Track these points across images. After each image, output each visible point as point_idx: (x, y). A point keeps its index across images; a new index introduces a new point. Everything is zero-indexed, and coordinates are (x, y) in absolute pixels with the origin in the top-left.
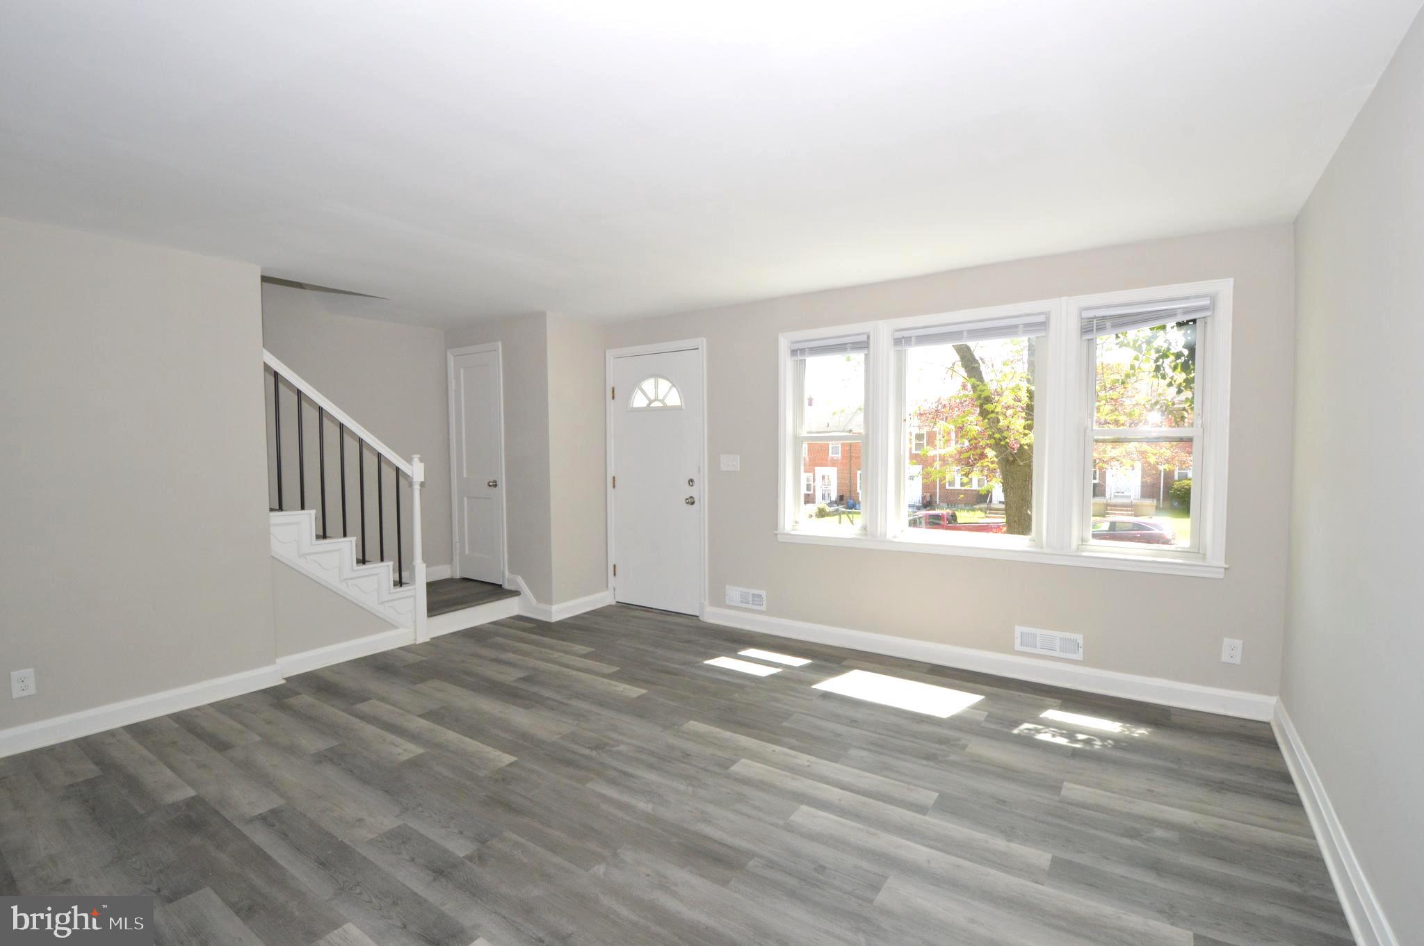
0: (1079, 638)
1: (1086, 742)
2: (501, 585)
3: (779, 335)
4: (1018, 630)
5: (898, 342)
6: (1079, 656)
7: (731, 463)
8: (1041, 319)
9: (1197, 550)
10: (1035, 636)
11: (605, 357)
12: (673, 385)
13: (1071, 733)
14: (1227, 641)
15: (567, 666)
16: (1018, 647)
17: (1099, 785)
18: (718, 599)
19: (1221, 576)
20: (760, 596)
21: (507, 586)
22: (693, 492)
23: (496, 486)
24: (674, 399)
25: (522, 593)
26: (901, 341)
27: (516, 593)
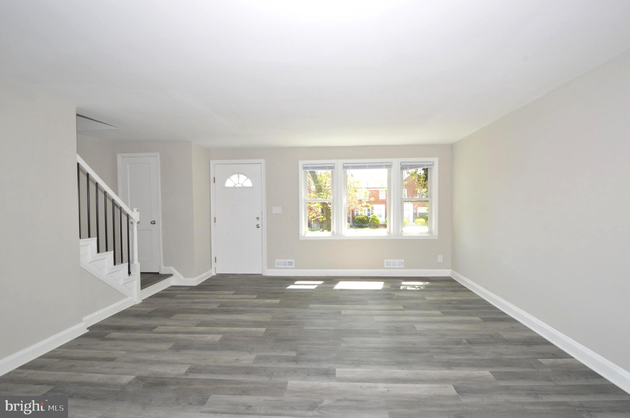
0: (403, 261)
1: (419, 287)
2: (158, 273)
3: (299, 161)
4: (385, 261)
5: (344, 167)
6: (403, 266)
7: (277, 210)
8: (390, 164)
9: (430, 232)
10: (390, 262)
11: (210, 164)
12: (248, 177)
13: (414, 286)
14: (439, 256)
15: (234, 299)
16: (385, 266)
17: (432, 296)
18: (271, 265)
19: (437, 238)
20: (292, 262)
21: (162, 272)
22: (259, 222)
23: (154, 223)
24: (248, 183)
25: (174, 274)
26: (345, 167)
27: (170, 275)
